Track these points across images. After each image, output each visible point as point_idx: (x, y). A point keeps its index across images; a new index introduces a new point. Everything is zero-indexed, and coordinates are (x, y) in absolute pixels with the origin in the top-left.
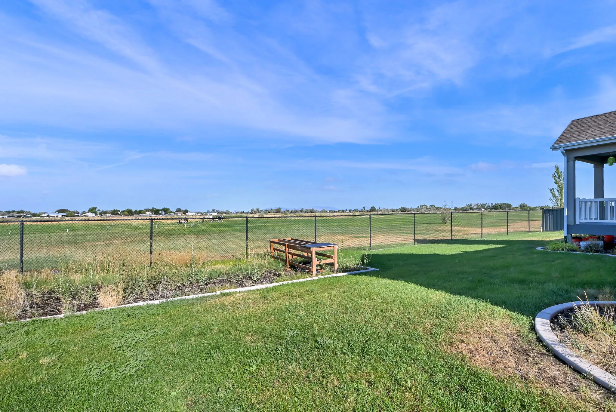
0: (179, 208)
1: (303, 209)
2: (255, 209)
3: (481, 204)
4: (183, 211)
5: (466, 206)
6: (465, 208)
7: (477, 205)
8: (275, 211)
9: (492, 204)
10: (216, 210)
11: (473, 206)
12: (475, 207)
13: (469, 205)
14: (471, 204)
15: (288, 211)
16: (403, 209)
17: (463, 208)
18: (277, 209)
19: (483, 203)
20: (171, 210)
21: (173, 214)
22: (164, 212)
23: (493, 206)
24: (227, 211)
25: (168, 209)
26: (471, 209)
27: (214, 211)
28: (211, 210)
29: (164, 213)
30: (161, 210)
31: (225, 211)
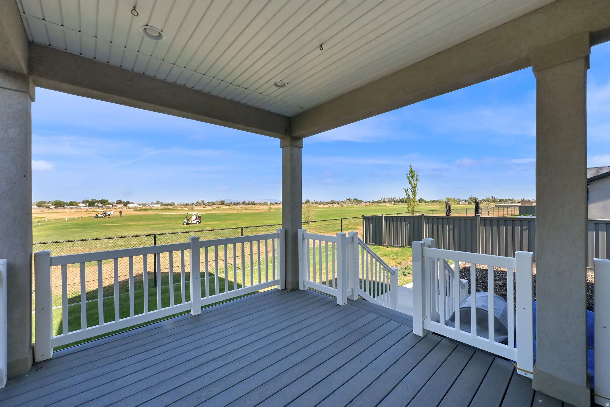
0: (120, 199)
1: (245, 201)
2: (200, 201)
3: (392, 198)
4: (124, 202)
5: (381, 199)
6: (380, 202)
7: (389, 199)
8: (219, 203)
9: (399, 198)
10: (160, 202)
11: (386, 199)
12: (387, 201)
13: (383, 199)
14: (385, 198)
15: (231, 203)
16: (332, 202)
17: (379, 201)
18: (221, 202)
19: (393, 197)
20: (110, 201)
21: (111, 206)
22: (102, 204)
23: (400, 200)
24: (172, 202)
25: (107, 201)
26: (384, 202)
27: (158, 203)
28: (155, 202)
29: (100, 205)
30: (98, 202)
31: (170, 203)
